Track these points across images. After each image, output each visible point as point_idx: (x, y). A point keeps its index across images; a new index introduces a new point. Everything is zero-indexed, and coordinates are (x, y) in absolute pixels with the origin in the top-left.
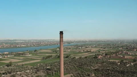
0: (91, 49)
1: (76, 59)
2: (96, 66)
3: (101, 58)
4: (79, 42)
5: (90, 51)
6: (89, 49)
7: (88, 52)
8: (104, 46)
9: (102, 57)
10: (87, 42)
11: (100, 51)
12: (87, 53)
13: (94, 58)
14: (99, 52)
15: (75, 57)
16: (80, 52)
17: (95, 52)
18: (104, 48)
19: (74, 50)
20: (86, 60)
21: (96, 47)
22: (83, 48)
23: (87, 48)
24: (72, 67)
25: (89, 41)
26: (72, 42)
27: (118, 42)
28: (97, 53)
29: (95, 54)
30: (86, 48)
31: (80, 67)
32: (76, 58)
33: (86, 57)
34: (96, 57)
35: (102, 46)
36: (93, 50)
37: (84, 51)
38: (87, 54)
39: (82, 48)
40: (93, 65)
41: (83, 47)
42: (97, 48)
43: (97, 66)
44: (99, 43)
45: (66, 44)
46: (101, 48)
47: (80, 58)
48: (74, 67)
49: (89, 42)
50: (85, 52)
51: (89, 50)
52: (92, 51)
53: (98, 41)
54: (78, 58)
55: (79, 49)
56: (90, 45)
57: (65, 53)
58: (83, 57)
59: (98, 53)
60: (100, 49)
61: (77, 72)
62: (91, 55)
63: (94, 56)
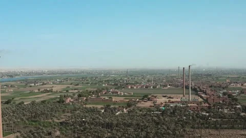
0: (51, 86)
1: (25, 105)
2: (62, 117)
3: (70, 101)
4: (30, 73)
5: (51, 91)
6: (49, 87)
7: (46, 91)
8: (75, 80)
9: (72, 100)
10: (44, 73)
11: (68, 89)
12: (45, 94)
13: (59, 102)
14: (67, 91)
15: (23, 103)
16: (32, 93)
17: (60, 92)
18: (77, 85)
19: (22, 89)
20: (44, 106)
21: (61, 83)
22: (39, 84)
23: (45, 84)
24: (19, 120)
25: (48, 72)
26: (17, 75)
27: (100, 73)
28: (63, 94)
29: (60, 96)
30: (43, 85)
31: (33, 119)
32: (25, 103)
33: (43, 102)
34: (61, 101)
35: (73, 81)
36: (57, 88)
37: (39, 90)
38: (45, 97)
39: (36, 85)
40: (57, 115)
41: (37, 83)
42: (63, 84)
43: (64, 117)
44: (67, 76)
45: (6, 78)
46: (71, 84)
47: (33, 103)
48: (22, 120)
49: (49, 74)
50: (42, 92)
51: (48, 89)
52: (54, 89)
53: (66, 73)
54: (29, 103)
55: (31, 86)
56: (51, 79)
57: (3, 95)
58: (37, 101)
59: (66, 94)
60: (68, 87)
61: (27, 130)
62: (53, 97)
63: (58, 100)
